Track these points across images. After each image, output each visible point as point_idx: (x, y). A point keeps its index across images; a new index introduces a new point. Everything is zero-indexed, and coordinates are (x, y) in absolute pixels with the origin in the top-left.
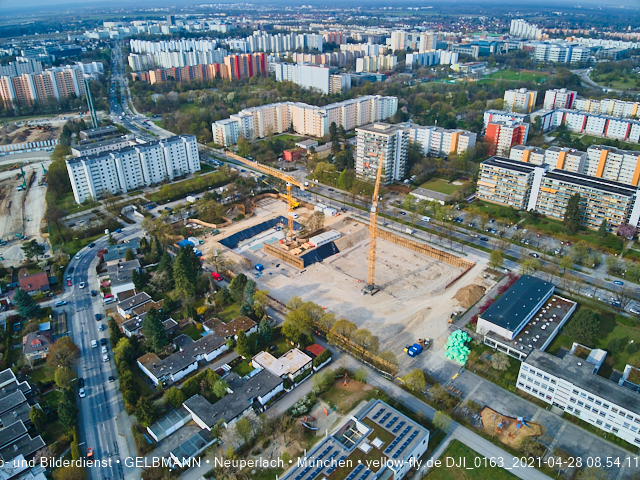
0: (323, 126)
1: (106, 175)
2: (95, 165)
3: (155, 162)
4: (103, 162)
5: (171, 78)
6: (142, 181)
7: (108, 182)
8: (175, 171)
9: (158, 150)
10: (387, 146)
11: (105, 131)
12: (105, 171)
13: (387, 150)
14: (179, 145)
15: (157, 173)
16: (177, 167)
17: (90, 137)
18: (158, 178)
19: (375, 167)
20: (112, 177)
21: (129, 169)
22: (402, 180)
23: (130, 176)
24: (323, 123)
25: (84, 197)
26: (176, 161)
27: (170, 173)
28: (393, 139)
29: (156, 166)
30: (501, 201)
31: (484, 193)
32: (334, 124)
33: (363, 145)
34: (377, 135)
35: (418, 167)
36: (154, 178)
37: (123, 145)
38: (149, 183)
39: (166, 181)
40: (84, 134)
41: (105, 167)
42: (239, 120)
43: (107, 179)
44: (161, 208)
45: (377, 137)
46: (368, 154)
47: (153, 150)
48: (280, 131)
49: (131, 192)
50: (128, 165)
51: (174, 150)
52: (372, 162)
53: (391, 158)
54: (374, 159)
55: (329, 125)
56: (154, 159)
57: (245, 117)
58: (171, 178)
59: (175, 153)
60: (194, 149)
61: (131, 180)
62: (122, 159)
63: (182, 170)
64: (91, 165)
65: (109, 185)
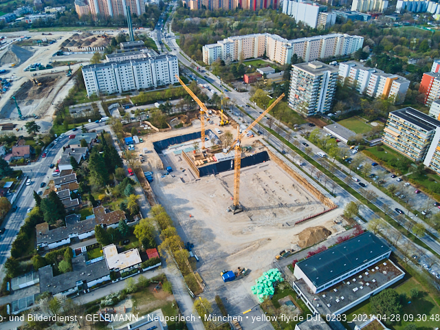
0: (287, 56)
1: (108, 79)
2: (100, 71)
3: (144, 73)
4: (106, 70)
5: (204, 7)
6: (134, 86)
7: (109, 84)
8: (158, 82)
9: (147, 65)
10: (313, 84)
11: (136, 44)
12: (107, 76)
13: (312, 87)
14: (163, 62)
15: (146, 82)
16: (161, 79)
18: (145, 85)
19: (302, 99)
20: (112, 81)
21: (125, 76)
22: (326, 113)
23: (125, 82)
24: (287, 53)
25: (92, 92)
26: (161, 74)
27: (155, 82)
28: (320, 78)
29: (145, 77)
30: (401, 150)
31: (389, 139)
32: (295, 55)
33: (296, 79)
34: (307, 73)
35: (341, 104)
36: (143, 85)
37: (139, 56)
38: (138, 88)
39: (152, 88)
40: (122, 45)
41: (107, 73)
42: (222, 45)
43: (109, 82)
44: (134, 109)
45: (306, 75)
46: (300, 88)
47: (143, 65)
48: (256, 56)
49: (124, 93)
50: (124, 74)
51: (160, 66)
52: (300, 95)
53: (316, 94)
54: (302, 92)
55: (291, 56)
56: (144, 71)
57: (228, 44)
58: (156, 86)
59: (160, 69)
60: (175, 66)
61: (126, 85)
62: (120, 69)
63: (165, 81)
64: (97, 71)
65: (110, 87)
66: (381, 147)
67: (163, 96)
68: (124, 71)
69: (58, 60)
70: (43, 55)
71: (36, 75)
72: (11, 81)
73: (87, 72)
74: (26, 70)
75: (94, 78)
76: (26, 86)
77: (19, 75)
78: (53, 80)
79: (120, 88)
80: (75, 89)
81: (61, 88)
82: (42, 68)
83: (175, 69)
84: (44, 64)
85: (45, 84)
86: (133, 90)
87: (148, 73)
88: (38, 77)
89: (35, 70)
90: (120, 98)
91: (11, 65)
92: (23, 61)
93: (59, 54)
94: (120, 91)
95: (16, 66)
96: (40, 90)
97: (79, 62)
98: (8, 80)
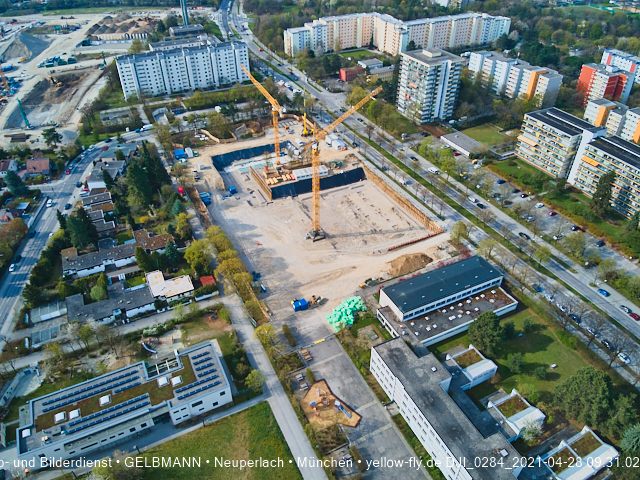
0: (401, 44)
1: (152, 75)
2: (140, 63)
3: (202, 67)
4: (149, 62)
7: (153, 82)
8: (221, 79)
9: (205, 55)
10: (428, 78)
11: (191, 29)
12: (151, 71)
13: (426, 83)
14: (227, 52)
15: (204, 79)
16: (225, 75)
17: (175, 34)
18: (203, 84)
19: (415, 100)
20: (157, 78)
21: (174, 71)
22: (448, 120)
24: (401, 41)
25: (130, 93)
26: (224, 68)
27: (216, 79)
28: (437, 70)
29: (202, 72)
30: (538, 164)
31: (525, 150)
32: (412, 43)
33: (407, 73)
34: (420, 63)
35: (465, 106)
36: (199, 83)
38: (193, 87)
39: (212, 88)
40: (172, 30)
41: (150, 67)
42: (311, 29)
43: (153, 78)
44: (187, 114)
45: (419, 66)
46: (411, 85)
47: (200, 55)
48: (359, 45)
49: (174, 94)
50: (174, 67)
51: (222, 56)
52: (412, 94)
53: (433, 92)
54: (415, 91)
55: (407, 44)
56: (201, 64)
57: (319, 27)
58: (217, 84)
59: (223, 60)
60: (244, 57)
61: (177, 83)
62: (168, 60)
63: (230, 79)
64: (137, 64)
65: (154, 86)
66: (514, 161)
67: (227, 97)
68: (173, 64)
69: (83, 53)
70: (62, 46)
71: (54, 71)
72: (21, 81)
73: (123, 65)
74: (41, 66)
75: (133, 73)
76: (41, 87)
77: (31, 73)
78: (78, 78)
79: (168, 87)
80: (107, 89)
81: (88, 89)
82: (61, 63)
83: (244, 61)
84: (65, 58)
85: (67, 84)
86: (186, 91)
87: (207, 67)
88: (57, 74)
89: (52, 66)
90: (169, 101)
91: (19, 59)
92: (36, 54)
93: (85, 43)
94: (169, 93)
95: (26, 61)
96: (60, 92)
97: (113, 55)
98: (16, 80)
